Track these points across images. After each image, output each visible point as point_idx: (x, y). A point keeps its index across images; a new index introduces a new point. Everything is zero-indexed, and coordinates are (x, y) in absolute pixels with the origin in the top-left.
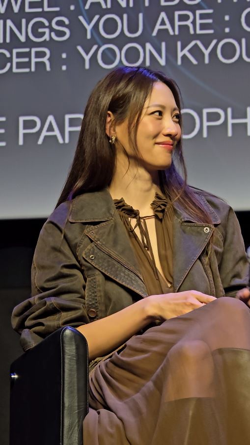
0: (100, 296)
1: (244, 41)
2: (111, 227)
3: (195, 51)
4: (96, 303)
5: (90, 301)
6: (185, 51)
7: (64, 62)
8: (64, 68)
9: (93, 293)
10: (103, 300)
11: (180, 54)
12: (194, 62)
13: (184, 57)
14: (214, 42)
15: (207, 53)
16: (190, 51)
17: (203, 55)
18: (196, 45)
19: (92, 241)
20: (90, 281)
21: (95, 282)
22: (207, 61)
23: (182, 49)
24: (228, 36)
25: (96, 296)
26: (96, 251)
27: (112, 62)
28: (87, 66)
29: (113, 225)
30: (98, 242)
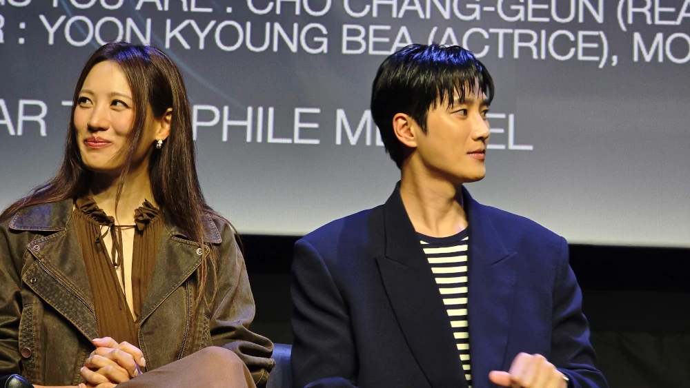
0: (36, 331)
1: (249, 25)
2: (62, 240)
3: (188, 33)
4: (31, 339)
5: (25, 337)
6: (176, 32)
7: (22, 33)
8: (22, 41)
9: (28, 327)
10: (39, 337)
11: (169, 35)
12: (187, 46)
13: (174, 39)
14: (212, 23)
15: (202, 36)
16: (181, 32)
17: (197, 38)
18: (189, 25)
19: (35, 259)
20: (25, 312)
21: (31, 313)
22: (202, 46)
23: (172, 30)
24: (229, 17)
25: (31, 331)
26: (38, 272)
27: (83, 39)
28: (51, 41)
29: (64, 237)
30: (43, 260)
